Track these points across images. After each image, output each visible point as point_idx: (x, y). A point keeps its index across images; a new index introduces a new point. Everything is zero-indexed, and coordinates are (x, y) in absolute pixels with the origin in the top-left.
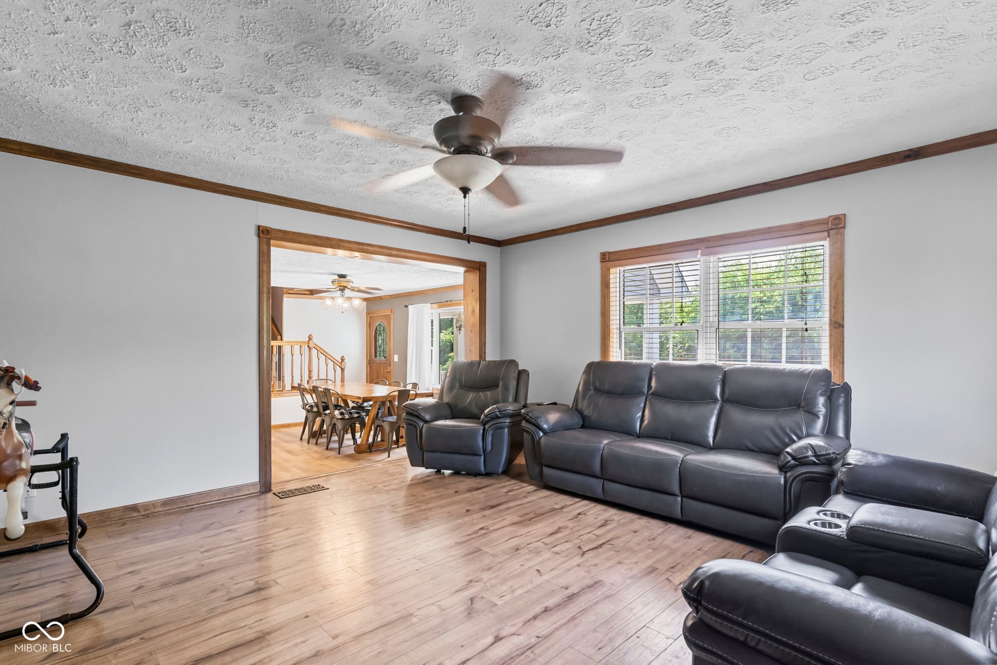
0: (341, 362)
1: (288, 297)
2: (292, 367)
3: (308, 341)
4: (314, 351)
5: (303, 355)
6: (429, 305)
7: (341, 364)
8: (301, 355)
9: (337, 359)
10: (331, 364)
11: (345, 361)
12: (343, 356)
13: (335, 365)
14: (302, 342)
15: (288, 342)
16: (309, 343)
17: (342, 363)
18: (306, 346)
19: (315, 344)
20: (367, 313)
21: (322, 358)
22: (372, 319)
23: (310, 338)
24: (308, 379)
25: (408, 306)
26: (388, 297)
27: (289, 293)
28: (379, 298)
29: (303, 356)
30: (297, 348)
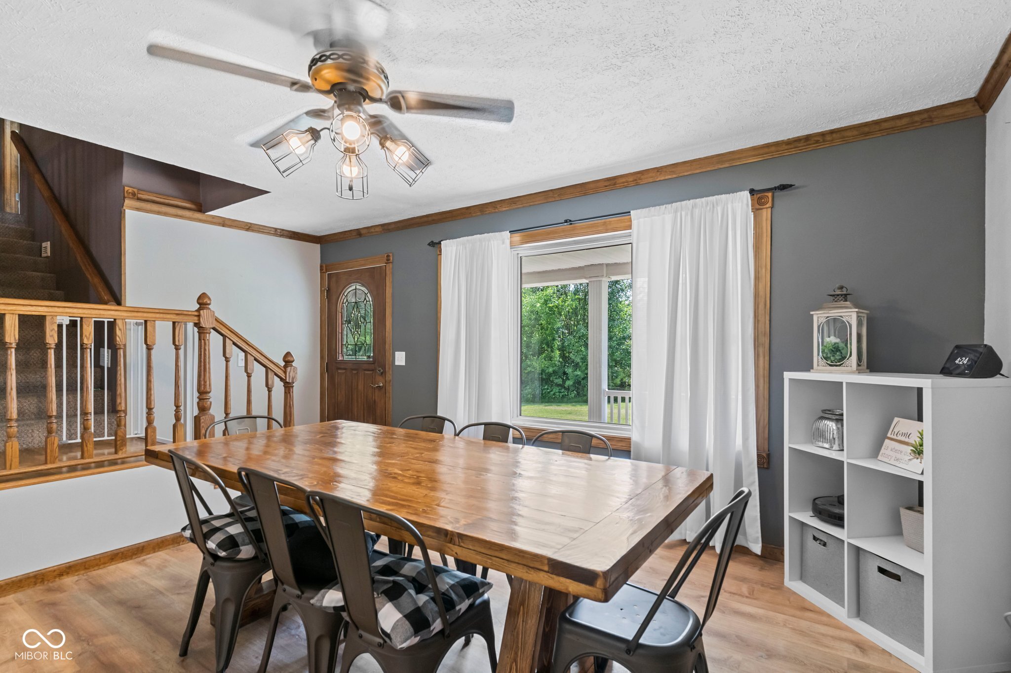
0: (285, 367)
1: (138, 209)
2: (149, 381)
3: (198, 310)
4: (214, 340)
5: (182, 347)
6: (507, 234)
7: (285, 372)
8: (177, 348)
9: (275, 360)
10: (258, 372)
11: (293, 364)
12: (288, 354)
13: (271, 374)
14: (179, 313)
15: (136, 310)
16: (199, 316)
17: (289, 369)
18: (190, 326)
19: (217, 320)
20: (321, 267)
21: (238, 358)
22: (334, 280)
23: (203, 302)
24: (196, 412)
25: (440, 243)
26: (377, 229)
27: (139, 199)
28: (354, 234)
29: (181, 352)
30: (162, 330)
